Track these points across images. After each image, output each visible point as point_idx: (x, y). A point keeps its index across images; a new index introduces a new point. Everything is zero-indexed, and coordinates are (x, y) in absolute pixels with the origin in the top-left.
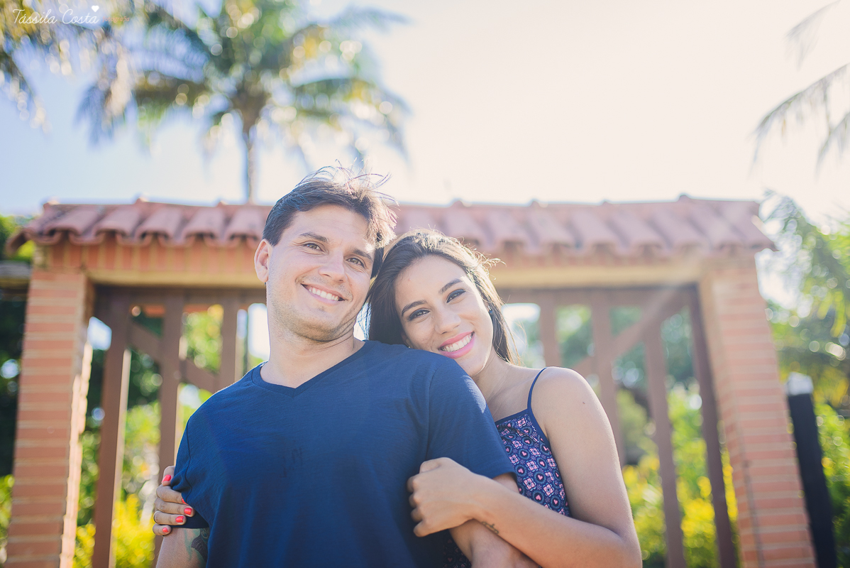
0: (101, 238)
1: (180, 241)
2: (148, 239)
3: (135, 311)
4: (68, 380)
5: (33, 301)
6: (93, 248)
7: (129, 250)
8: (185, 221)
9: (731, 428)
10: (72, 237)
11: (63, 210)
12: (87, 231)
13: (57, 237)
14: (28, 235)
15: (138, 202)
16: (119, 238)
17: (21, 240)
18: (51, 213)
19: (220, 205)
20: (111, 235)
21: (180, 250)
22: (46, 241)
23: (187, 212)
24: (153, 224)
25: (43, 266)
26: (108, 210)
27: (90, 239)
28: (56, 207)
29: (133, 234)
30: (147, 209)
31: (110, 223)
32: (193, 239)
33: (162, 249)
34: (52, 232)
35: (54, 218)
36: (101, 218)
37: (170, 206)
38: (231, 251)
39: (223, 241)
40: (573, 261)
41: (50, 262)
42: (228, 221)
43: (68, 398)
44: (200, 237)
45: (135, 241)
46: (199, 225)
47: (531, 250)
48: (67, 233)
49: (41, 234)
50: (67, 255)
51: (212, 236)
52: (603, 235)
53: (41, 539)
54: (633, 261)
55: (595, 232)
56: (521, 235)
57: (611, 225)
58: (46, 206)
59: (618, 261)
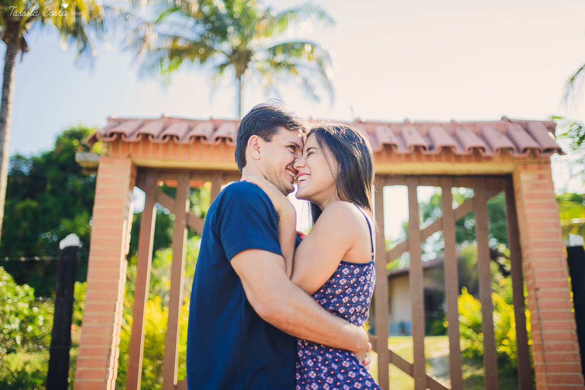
0: (140, 138)
1: (186, 141)
2: (167, 139)
3: (161, 184)
4: (120, 222)
5: (101, 176)
6: (136, 144)
7: (156, 145)
8: (190, 129)
9: (529, 266)
10: (123, 137)
11: (119, 121)
12: (131, 134)
13: (114, 137)
14: (98, 136)
15: (163, 117)
16: (150, 138)
17: (94, 139)
18: (112, 123)
19: (212, 120)
20: (146, 136)
21: (187, 146)
22: (108, 139)
23: (192, 123)
24: (170, 131)
25: (107, 155)
26: (146, 122)
27: (133, 139)
28: (114, 120)
29: (158, 137)
30: (168, 121)
31: (145, 130)
32: (193, 139)
33: (176, 146)
34: (112, 135)
35: (114, 127)
36: (141, 127)
37: (182, 120)
38: (217, 147)
39: (211, 141)
40: (429, 158)
41: (110, 153)
42: (215, 130)
43: (119, 233)
44: (198, 138)
45: (160, 141)
46: (197, 132)
47: (401, 150)
48: (120, 135)
49: (105, 136)
50: (120, 148)
51: (205, 138)
52: (448, 141)
53: (103, 313)
54: (468, 158)
55: (442, 139)
56: (395, 140)
57: (454, 136)
58: (109, 119)
59: (458, 158)
